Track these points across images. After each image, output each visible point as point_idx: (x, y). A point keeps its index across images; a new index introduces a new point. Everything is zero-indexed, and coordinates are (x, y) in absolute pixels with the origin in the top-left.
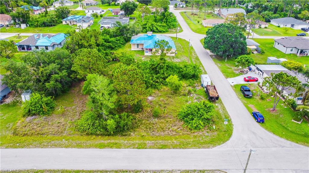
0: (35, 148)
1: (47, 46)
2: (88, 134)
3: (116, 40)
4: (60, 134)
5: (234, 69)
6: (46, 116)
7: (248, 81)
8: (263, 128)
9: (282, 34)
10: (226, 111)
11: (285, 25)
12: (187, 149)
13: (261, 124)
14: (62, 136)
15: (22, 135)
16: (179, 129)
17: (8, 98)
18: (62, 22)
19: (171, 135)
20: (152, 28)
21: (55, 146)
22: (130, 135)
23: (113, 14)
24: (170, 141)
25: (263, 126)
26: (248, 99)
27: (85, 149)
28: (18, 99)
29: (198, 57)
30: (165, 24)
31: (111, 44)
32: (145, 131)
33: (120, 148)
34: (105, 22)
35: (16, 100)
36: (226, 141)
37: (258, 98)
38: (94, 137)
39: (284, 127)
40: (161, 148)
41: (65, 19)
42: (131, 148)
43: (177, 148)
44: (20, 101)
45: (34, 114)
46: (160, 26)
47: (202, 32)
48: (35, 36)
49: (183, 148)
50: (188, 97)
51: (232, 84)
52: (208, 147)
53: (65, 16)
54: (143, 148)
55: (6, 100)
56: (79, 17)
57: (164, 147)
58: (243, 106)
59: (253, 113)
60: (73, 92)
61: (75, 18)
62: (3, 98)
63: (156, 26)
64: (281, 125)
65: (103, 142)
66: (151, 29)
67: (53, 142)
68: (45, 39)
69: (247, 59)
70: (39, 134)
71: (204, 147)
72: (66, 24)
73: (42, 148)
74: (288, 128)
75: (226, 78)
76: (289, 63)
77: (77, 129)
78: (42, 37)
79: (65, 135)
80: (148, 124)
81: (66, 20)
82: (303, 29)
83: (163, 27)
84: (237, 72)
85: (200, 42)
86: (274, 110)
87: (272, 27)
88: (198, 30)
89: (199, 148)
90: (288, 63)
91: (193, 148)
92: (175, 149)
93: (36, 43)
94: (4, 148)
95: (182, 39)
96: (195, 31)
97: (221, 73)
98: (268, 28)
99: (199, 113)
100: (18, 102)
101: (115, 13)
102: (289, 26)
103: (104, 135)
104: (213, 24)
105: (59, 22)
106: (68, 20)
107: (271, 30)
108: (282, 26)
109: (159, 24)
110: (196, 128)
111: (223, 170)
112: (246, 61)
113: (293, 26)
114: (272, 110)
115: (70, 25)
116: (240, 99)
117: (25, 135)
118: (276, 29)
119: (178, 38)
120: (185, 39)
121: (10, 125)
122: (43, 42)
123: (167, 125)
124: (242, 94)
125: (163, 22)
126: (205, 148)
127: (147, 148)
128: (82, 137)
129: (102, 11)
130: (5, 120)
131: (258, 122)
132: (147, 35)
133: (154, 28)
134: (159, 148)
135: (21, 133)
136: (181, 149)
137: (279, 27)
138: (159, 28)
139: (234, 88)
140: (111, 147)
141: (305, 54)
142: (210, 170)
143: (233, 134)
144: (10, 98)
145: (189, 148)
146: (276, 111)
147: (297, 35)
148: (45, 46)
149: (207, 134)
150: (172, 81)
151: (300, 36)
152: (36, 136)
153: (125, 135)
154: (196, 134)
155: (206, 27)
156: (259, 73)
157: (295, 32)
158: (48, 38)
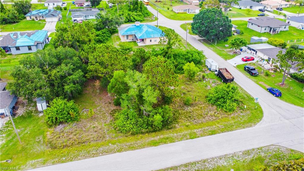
0: (86, 158)
1: (30, 46)
2: (133, 134)
3: (103, 33)
4: (103, 139)
5: (227, 51)
6: (76, 122)
7: (246, 61)
8: (284, 101)
9: (245, 15)
10: (245, 91)
11: (245, 7)
12: (235, 131)
13: (279, 98)
14: (105, 141)
15: (62, 148)
16: (216, 114)
17: (19, 110)
18: (25, 18)
19: (212, 120)
20: (130, 18)
21: (106, 152)
22: (175, 127)
23: (77, 6)
24: (214, 126)
25: (282, 100)
26: (256, 77)
27: (139, 150)
28: (30, 109)
29: (188, 43)
30: (140, 13)
31: (100, 38)
32: (186, 120)
33: (174, 142)
34: (76, 15)
35: (28, 110)
36: (262, 118)
37: (263, 75)
38: (141, 135)
39: (298, 97)
40: (212, 134)
41: (29, 14)
42: (185, 140)
43: (225, 132)
44: (33, 110)
45: (61, 123)
46: (136, 15)
47: (177, 18)
48: (12, 35)
49: (231, 131)
50: (204, 82)
51: (235, 65)
52: (251, 126)
53: (27, 11)
54: (196, 138)
55: (17, 112)
56: (45, 11)
57: (213, 133)
58: (256, 84)
59: (268, 89)
60: (87, 92)
61: (41, 13)
62: (14, 111)
63: (133, 16)
64: (296, 96)
65: (153, 139)
66: (128, 19)
67: (101, 149)
68: (26, 38)
69: (241, 41)
70: (80, 143)
71: (247, 127)
72: (31, 19)
73: (93, 157)
74: (302, 98)
75: (226, 60)
76: (275, 41)
77: (118, 130)
78: (20, 36)
79: (108, 139)
80: (186, 114)
81: (31, 15)
82: (260, 10)
83: (139, 16)
84: (231, 54)
85: (180, 28)
86: (283, 84)
87: (234, 9)
88: (172, 17)
89: (244, 128)
90: (273, 41)
91: (239, 129)
92: (224, 132)
93: (16, 43)
94: (51, 164)
95: (163, 27)
96: (170, 18)
97: (218, 56)
98: (233, 11)
99: (229, 95)
100: (32, 112)
101: (79, 4)
102: (248, 8)
103: (150, 132)
104: (184, 10)
105: (21, 18)
106: (33, 15)
107: (236, 13)
108: (242, 8)
109: (134, 13)
110: (230, 110)
111: (276, 144)
112: (240, 42)
113: (251, 7)
114: (281, 84)
115: (37, 21)
116: (249, 78)
117: (64, 147)
118: (239, 11)
119: (159, 26)
120: (166, 27)
121: (39, 138)
122: (24, 42)
123: (203, 111)
124: (247, 73)
125: (138, 11)
126: (249, 127)
127: (200, 137)
128: (128, 139)
129: (63, 3)
130: (30, 134)
131: (276, 96)
132: (135, 25)
133: (132, 18)
134: (210, 135)
135: (60, 145)
136: (229, 131)
137: (240, 9)
138: (136, 17)
139: (238, 69)
140: (165, 143)
141: (276, 32)
142: (266, 146)
143: (263, 110)
144: (20, 108)
145: (236, 130)
146: (285, 85)
147: (258, 15)
148: (28, 46)
149: (242, 114)
150: (191, 68)
151: (261, 16)
152: (77, 146)
153: (171, 128)
154: (232, 116)
155: (178, 13)
156: (251, 52)
157: (255, 12)
158: (27, 37)
